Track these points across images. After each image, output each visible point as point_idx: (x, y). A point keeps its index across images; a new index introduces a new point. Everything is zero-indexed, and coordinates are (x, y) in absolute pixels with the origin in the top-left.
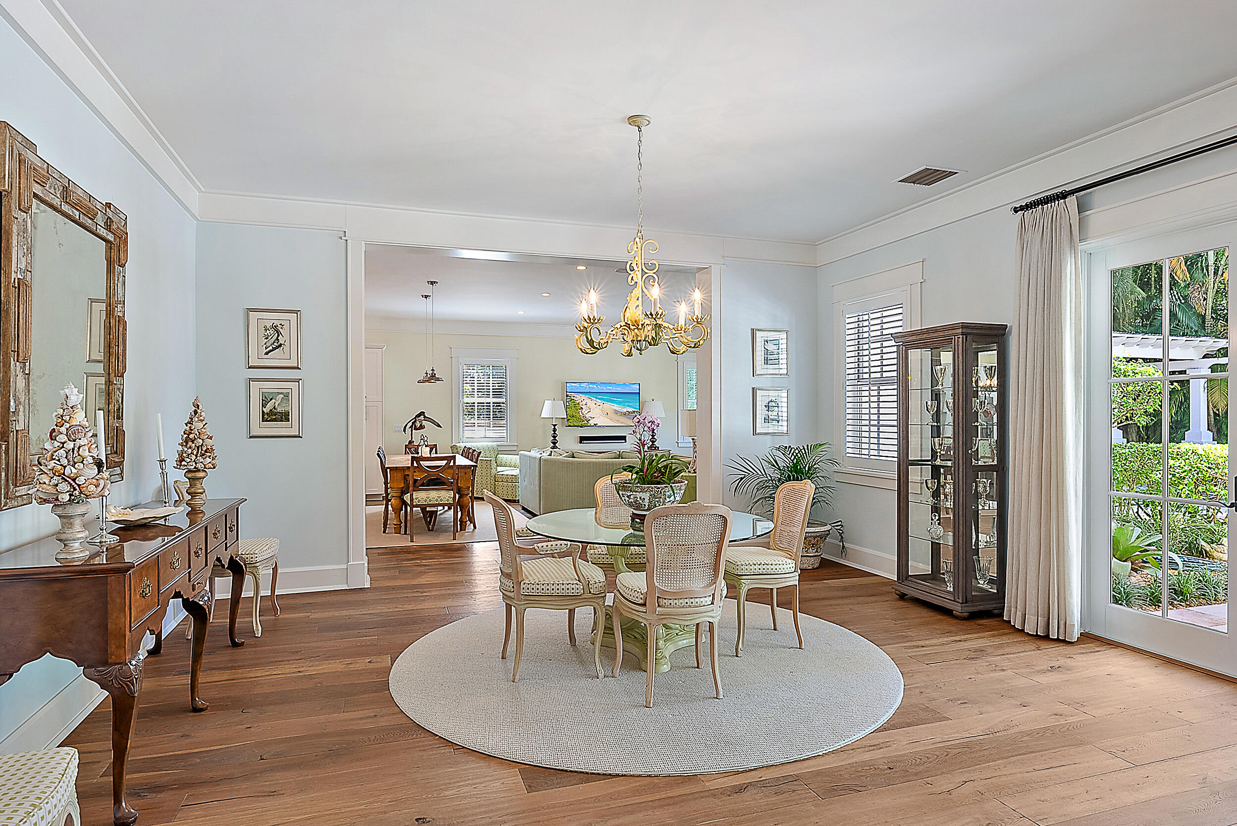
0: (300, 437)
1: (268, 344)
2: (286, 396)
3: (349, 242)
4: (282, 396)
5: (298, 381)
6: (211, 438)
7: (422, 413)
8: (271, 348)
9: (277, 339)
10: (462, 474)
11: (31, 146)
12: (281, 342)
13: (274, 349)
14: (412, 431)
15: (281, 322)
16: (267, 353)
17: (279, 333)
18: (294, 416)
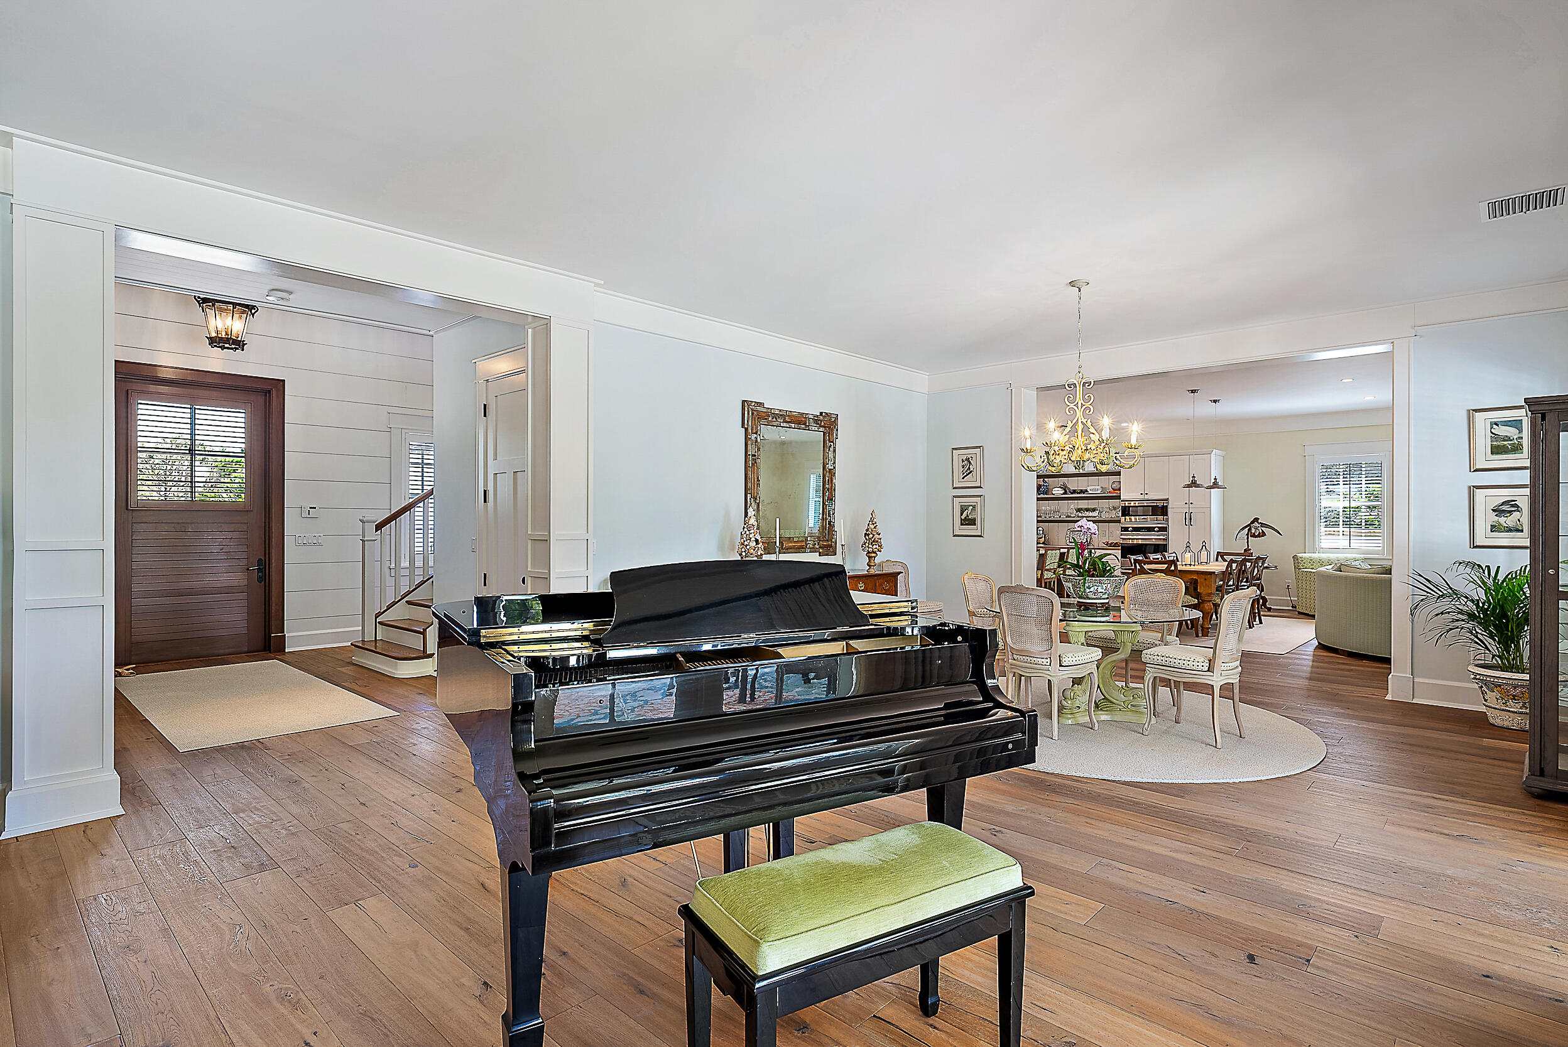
0: (981, 536)
1: (964, 472)
2: (974, 507)
3: (1013, 390)
4: (972, 507)
5: (980, 496)
6: (879, 534)
7: (1256, 520)
8: (965, 474)
9: (969, 468)
10: (1202, 580)
11: (761, 404)
12: (971, 469)
13: (967, 475)
14: (1248, 538)
15: (971, 455)
16: (963, 478)
17: (970, 463)
18: (978, 522)
